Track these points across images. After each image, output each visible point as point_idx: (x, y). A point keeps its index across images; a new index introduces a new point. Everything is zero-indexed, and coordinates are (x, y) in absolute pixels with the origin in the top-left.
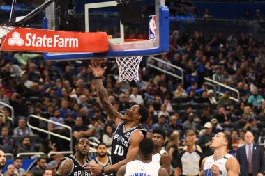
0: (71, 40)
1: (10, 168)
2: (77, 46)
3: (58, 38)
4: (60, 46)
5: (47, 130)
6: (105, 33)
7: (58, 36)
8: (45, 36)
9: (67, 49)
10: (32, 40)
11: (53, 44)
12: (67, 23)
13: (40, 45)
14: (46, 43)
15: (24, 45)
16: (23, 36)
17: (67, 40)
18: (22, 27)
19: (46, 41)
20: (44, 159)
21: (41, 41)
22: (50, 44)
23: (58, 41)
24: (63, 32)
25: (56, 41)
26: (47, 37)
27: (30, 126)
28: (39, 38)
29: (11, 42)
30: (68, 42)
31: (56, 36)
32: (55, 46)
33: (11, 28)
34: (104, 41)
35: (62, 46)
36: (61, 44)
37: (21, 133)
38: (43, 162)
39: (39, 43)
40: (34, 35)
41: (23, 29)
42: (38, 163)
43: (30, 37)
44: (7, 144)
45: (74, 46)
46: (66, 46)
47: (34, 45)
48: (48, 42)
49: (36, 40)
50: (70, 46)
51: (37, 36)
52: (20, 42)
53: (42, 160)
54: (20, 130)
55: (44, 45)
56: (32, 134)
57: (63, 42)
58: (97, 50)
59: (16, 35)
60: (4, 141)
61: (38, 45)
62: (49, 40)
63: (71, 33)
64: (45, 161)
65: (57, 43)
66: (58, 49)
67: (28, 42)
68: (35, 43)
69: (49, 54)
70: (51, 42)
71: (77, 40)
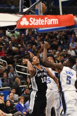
0: (54, 20)
1: (11, 95)
2: (58, 23)
3: (47, 20)
4: (48, 24)
5: (26, 73)
6: (72, 15)
7: (47, 18)
8: (40, 19)
9: (52, 25)
10: (33, 21)
11: (44, 23)
12: (51, 10)
13: (38, 24)
14: (41, 23)
15: (29, 24)
16: (28, 20)
17: (52, 20)
18: (27, 14)
19: (41, 21)
20: (27, 89)
21: (38, 22)
22: (43, 23)
23: (47, 21)
24: (49, 16)
25: (46, 21)
26: (41, 19)
27: (17, 71)
28: (37, 20)
29: (22, 23)
30: (52, 21)
31: (46, 18)
32: (45, 24)
33: (22, 16)
34: (72, 20)
35: (50, 24)
36: (49, 23)
37: (12, 76)
38: (28, 91)
39: (37, 23)
40: (34, 19)
41: (28, 15)
42: (25, 92)
43: (32, 20)
44: (6, 82)
45: (56, 23)
46: (51, 24)
47: (34, 24)
48: (42, 22)
49: (35, 21)
50: (54, 23)
51: (35, 19)
52: (27, 23)
53: (27, 90)
54: (11, 74)
55: (40, 24)
56: (18, 76)
57: (49, 21)
58: (68, 25)
59: (24, 19)
60: (4, 80)
61: (36, 24)
62: (42, 21)
63: (54, 16)
64: (28, 90)
65: (47, 22)
66: (47, 26)
67: (31, 23)
68: (35, 23)
69: (40, 29)
70: (43, 22)
71: (57, 20)
